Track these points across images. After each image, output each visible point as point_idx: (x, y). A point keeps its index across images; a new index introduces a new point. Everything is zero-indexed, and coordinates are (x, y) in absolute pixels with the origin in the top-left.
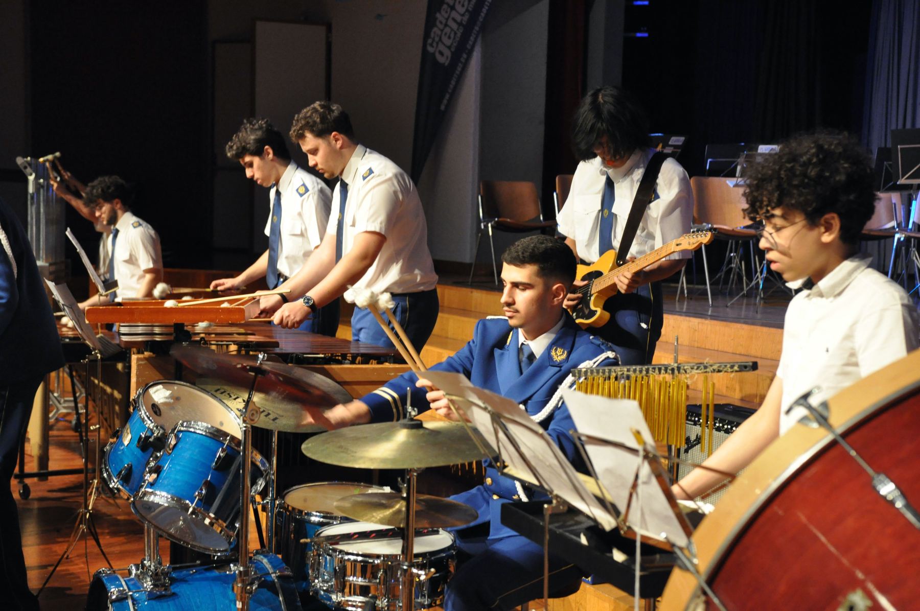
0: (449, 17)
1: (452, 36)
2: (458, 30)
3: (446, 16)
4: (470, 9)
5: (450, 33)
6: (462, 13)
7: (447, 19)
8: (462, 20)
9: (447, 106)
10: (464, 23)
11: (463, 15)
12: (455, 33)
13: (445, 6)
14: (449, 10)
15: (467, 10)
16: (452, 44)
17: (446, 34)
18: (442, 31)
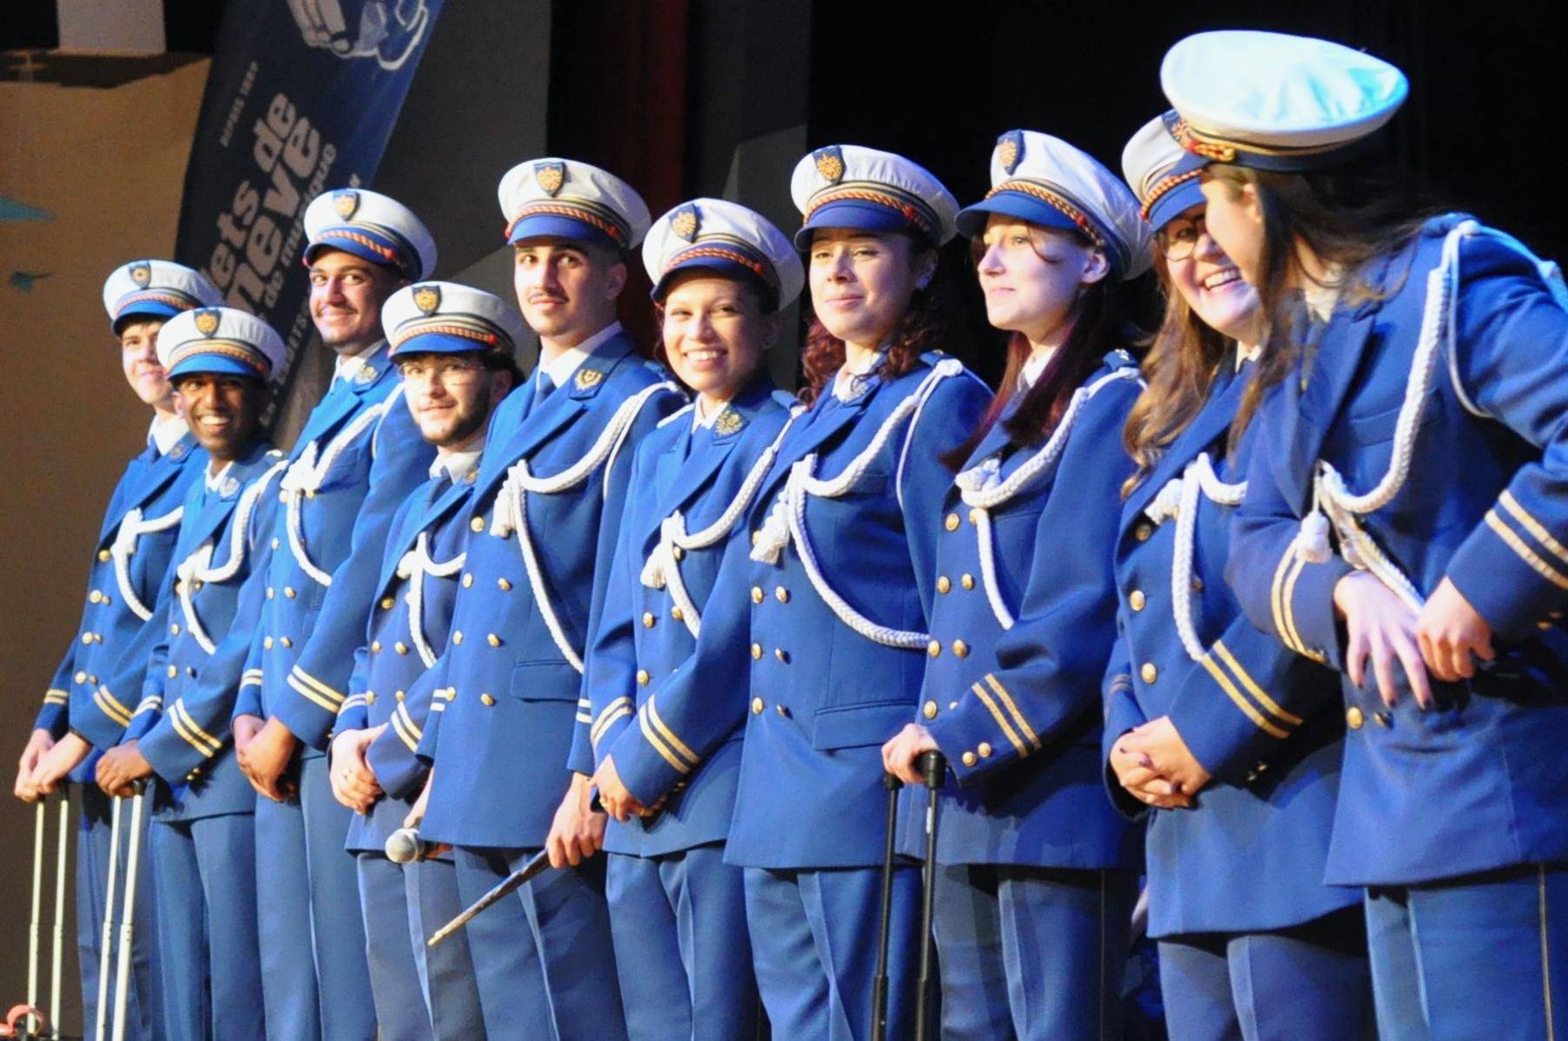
0: (231, 284)
4: (286, 262)
6: (265, 271)
8: (265, 293)
10: (270, 304)
11: (266, 279)
13: (221, 250)
14: (231, 262)
15: (278, 265)
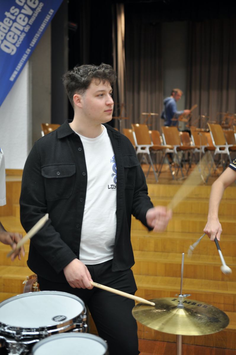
1: (16, 37)
2: (21, 34)
3: (10, 25)
5: (14, 36)
7: (10, 27)
9: (16, 79)
12: (19, 37)
16: (16, 42)
17: (10, 36)
18: (6, 34)
